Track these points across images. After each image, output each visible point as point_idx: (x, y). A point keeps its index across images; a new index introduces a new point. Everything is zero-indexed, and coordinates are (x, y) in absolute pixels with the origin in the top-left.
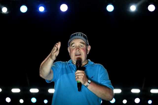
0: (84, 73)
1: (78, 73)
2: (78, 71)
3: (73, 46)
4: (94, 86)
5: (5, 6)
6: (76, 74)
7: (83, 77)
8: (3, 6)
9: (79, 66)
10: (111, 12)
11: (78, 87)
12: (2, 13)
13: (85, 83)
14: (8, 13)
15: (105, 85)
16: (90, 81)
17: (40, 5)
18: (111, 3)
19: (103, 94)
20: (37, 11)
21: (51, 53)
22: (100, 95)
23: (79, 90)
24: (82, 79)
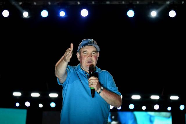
0: (97, 80)
1: (92, 79)
2: (92, 78)
3: (85, 53)
4: (106, 93)
5: (26, 11)
6: (90, 80)
7: (97, 83)
8: (24, 11)
9: (92, 72)
10: (132, 17)
11: (91, 93)
12: (23, 17)
13: (98, 89)
14: (29, 17)
15: (114, 91)
16: (102, 88)
17: (61, 10)
18: (131, 9)
19: (113, 101)
20: (58, 15)
21: (64, 55)
22: (111, 101)
23: (92, 97)
24: (96, 85)
